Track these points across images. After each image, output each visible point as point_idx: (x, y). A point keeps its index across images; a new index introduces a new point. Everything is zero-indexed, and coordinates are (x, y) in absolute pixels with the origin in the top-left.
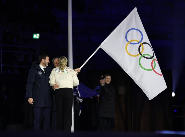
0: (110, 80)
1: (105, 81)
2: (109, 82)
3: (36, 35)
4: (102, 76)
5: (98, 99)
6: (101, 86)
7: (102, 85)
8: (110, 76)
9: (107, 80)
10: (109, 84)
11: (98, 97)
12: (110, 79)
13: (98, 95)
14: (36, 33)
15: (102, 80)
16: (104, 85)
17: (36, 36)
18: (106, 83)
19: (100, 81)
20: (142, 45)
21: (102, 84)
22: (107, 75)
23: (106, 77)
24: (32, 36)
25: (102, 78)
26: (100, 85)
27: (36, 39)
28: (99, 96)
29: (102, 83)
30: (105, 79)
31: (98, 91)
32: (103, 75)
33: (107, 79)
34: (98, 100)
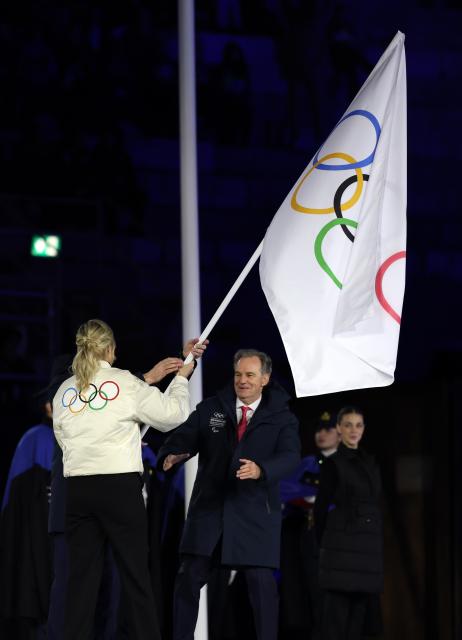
0: (359, 432)
1: (339, 435)
2: (353, 438)
3: (45, 240)
4: (326, 416)
5: (311, 511)
6: (323, 457)
7: (327, 454)
8: (359, 411)
9: (348, 430)
10: (356, 447)
11: (311, 505)
12: (358, 425)
13: (311, 495)
14: (44, 233)
15: (323, 432)
16: (333, 451)
17: (46, 247)
18: (342, 447)
19: (318, 435)
20: (360, 178)
21: (326, 449)
22: (349, 411)
23: (341, 419)
24: (29, 245)
25: (325, 421)
26: (317, 451)
27: (44, 260)
28: (312, 500)
29: (325, 445)
30: (338, 428)
31: (308, 480)
32: (330, 413)
33: (349, 425)
34: (310, 518)
